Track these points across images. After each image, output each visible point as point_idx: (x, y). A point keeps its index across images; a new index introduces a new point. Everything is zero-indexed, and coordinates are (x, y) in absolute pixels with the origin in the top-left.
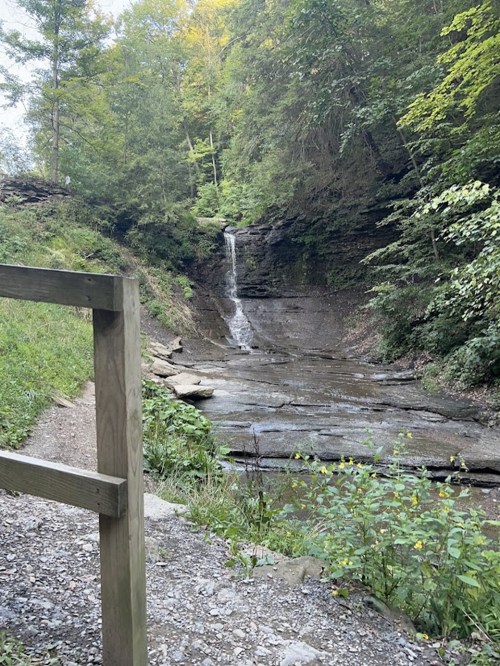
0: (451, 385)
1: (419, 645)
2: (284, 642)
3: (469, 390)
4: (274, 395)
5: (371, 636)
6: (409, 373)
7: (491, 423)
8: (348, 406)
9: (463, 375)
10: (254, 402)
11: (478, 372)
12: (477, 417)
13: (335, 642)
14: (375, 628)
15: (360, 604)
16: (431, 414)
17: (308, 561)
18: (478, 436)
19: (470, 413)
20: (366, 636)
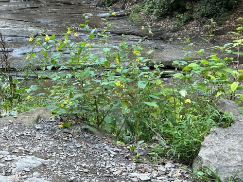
0: (148, 18)
1: (118, 148)
2: (16, 158)
3: (158, 20)
4: (30, 29)
5: (85, 147)
6: (122, 12)
7: (170, 40)
8: (82, 34)
9: (155, 10)
10: (15, 34)
11: (164, 8)
12: (162, 37)
13: (57, 153)
14: (88, 142)
15: (79, 130)
16: (135, 37)
17: (42, 111)
18: (163, 48)
19: (159, 34)
20: (81, 147)
